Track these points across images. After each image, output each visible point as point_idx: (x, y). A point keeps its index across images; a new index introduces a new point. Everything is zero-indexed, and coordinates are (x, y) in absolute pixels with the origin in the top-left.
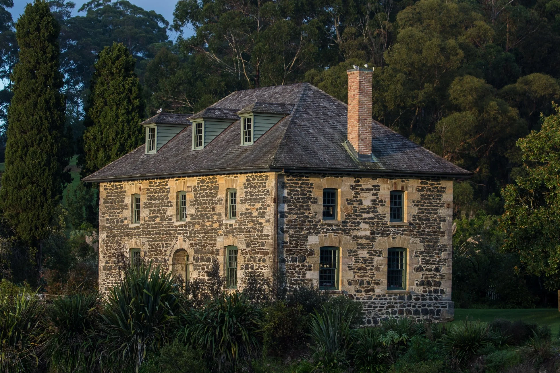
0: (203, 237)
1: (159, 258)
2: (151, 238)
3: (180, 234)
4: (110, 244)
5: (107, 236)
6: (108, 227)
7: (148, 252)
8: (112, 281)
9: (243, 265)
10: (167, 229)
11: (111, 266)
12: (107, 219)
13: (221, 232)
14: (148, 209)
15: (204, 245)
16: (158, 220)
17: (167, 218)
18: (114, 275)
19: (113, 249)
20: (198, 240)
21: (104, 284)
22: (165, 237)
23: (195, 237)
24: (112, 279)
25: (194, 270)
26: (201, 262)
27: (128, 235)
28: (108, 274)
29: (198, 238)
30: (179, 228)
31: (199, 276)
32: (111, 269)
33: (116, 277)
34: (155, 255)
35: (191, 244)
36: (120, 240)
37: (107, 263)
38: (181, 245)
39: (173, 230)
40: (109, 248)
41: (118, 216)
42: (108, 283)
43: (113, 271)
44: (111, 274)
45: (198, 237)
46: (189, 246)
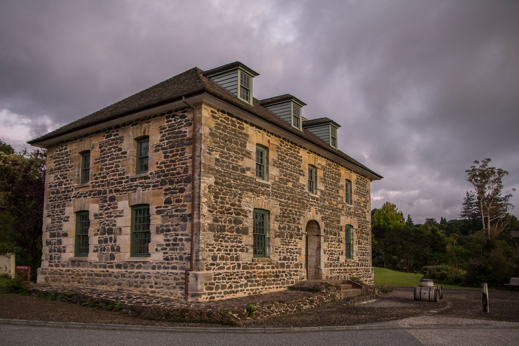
0: (331, 213)
1: (293, 225)
2: (283, 202)
3: (312, 205)
4: (221, 196)
5: (216, 183)
6: (218, 171)
7: (280, 216)
8: (227, 247)
9: (357, 241)
10: (300, 197)
11: (225, 226)
12: (217, 160)
13: (343, 212)
14: (278, 169)
15: (332, 221)
16: (290, 185)
17: (300, 186)
18: (229, 239)
19: (227, 203)
20: (327, 215)
21: (211, 251)
22: (298, 205)
23: (325, 211)
24: (227, 244)
25: (325, 241)
26: (329, 235)
27: (252, 191)
28: (219, 237)
29: (327, 214)
30: (311, 200)
31: (328, 248)
32: (224, 231)
33: (232, 242)
34: (288, 222)
35: (322, 217)
36: (239, 194)
37: (216, 220)
38: (314, 216)
39: (306, 200)
40: (219, 200)
41: (237, 162)
42: (219, 250)
43: (227, 233)
44: (223, 238)
45: (327, 212)
46: (321, 219)
